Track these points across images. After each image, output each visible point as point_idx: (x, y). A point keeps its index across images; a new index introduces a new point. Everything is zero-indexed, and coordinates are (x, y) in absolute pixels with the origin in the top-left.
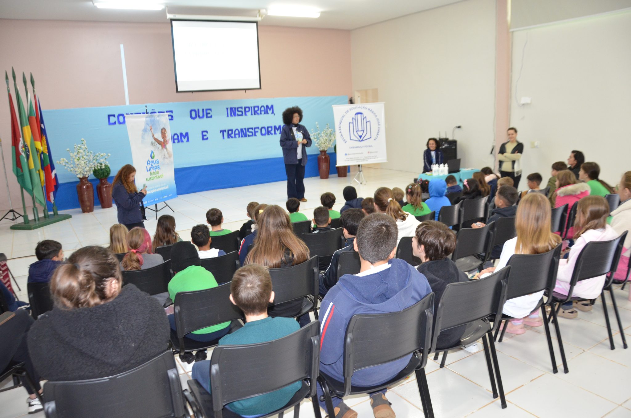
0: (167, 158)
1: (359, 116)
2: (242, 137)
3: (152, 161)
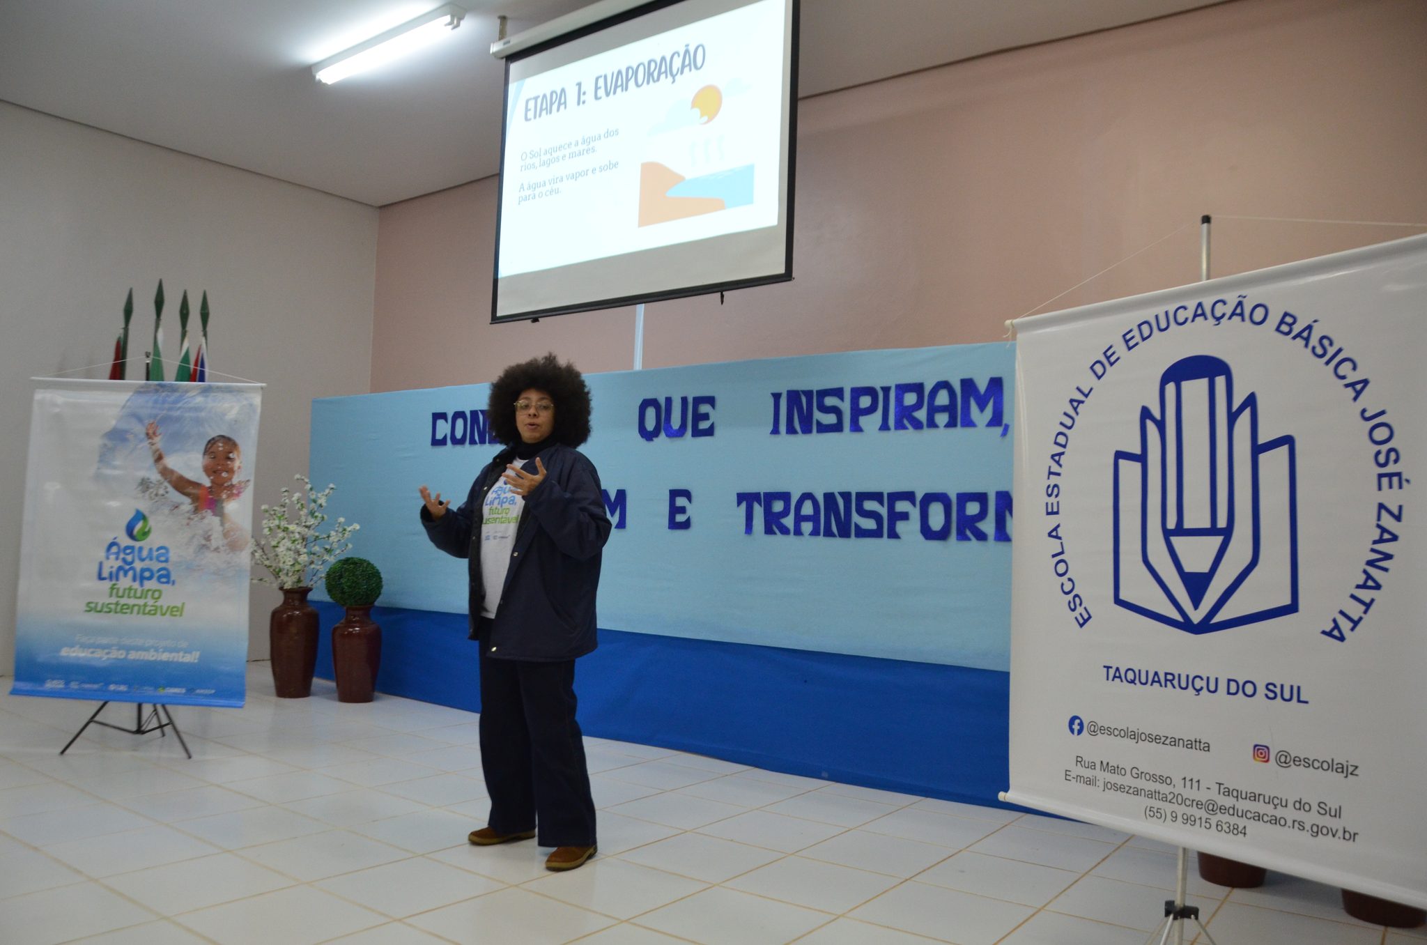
1: (1195, 389)
2: (829, 533)
3: (127, 548)
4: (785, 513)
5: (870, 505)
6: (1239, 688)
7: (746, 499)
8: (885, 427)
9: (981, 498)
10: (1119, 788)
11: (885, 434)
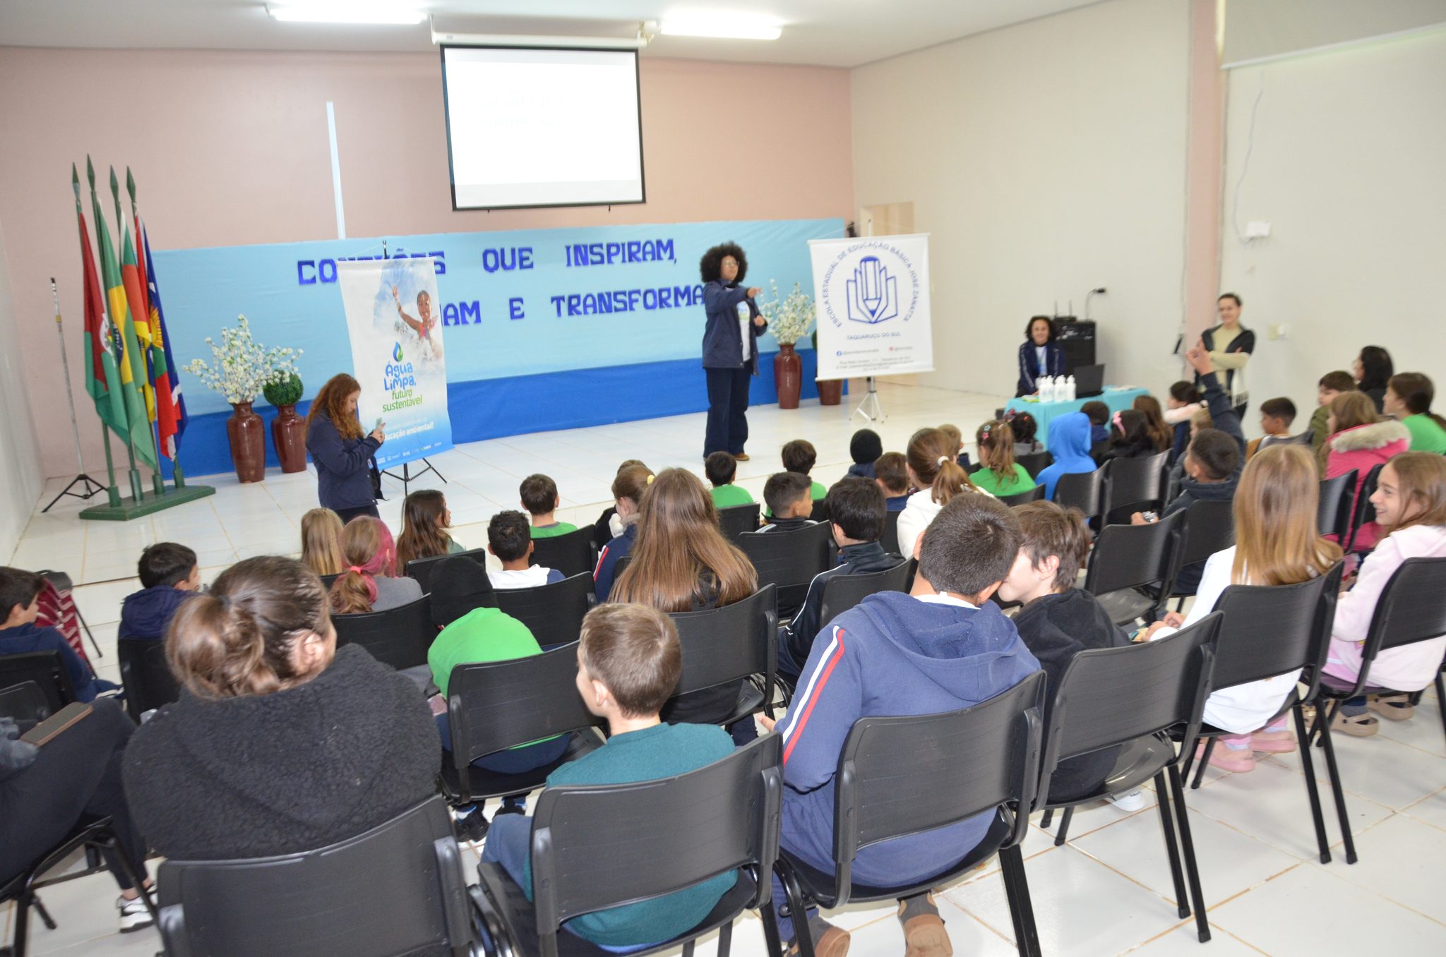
0: (431, 360)
1: (870, 264)
2: (601, 311)
3: (396, 367)
4: (579, 304)
5: (620, 297)
6: (885, 335)
7: (557, 300)
8: (624, 261)
9: (668, 290)
10: (855, 366)
11: (624, 265)
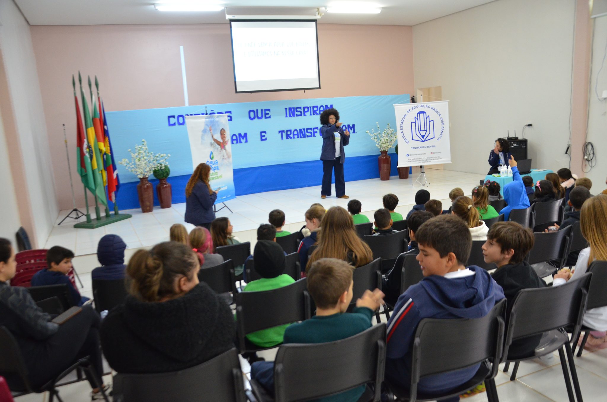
0: (226, 159)
1: (422, 115)
2: (301, 137)
3: (211, 162)
4: (291, 134)
5: (309, 131)
6: (429, 147)
7: (281, 132)
8: (311, 115)
10: (415, 161)
